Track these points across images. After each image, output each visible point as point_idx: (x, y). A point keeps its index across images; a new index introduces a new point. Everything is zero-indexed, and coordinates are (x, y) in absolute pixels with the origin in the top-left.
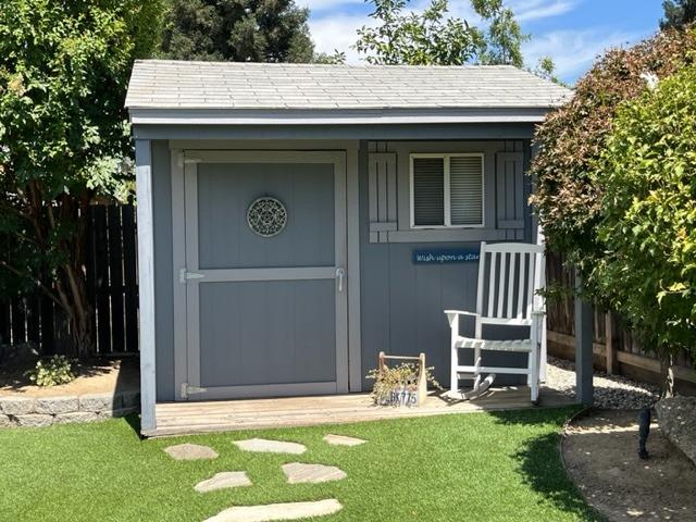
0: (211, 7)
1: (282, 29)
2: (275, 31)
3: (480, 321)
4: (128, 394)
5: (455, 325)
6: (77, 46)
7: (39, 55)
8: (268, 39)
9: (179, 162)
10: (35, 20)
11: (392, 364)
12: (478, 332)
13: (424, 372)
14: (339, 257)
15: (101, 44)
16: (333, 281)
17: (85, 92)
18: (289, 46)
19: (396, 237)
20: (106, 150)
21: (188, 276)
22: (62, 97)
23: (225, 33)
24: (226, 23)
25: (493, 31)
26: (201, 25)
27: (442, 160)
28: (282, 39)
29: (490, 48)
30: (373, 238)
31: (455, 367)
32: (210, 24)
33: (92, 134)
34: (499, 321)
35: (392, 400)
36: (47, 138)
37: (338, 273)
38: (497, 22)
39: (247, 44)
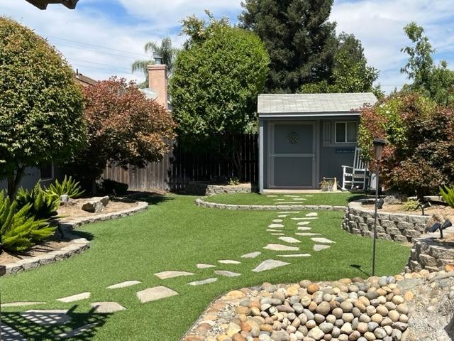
0: (284, 25)
1: (321, 35)
2: (317, 35)
3: (354, 170)
4: (255, 187)
5: (344, 170)
6: (244, 94)
7: (235, 98)
8: (314, 41)
9: (270, 124)
10: (235, 88)
11: (327, 180)
12: (354, 173)
13: (335, 182)
14: (314, 151)
15: (250, 93)
16: (312, 158)
17: (246, 106)
18: (325, 44)
19: (330, 146)
20: (250, 120)
21: (272, 155)
22: (240, 108)
23: (290, 38)
24: (291, 33)
25: (418, 48)
26: (278, 35)
27: (344, 124)
28: (321, 40)
29: (416, 55)
30: (324, 145)
31: (344, 181)
32: (282, 33)
33: (247, 117)
34: (359, 170)
35: (326, 190)
36: (236, 119)
37: (313, 155)
38: (419, 44)
39: (302, 44)
